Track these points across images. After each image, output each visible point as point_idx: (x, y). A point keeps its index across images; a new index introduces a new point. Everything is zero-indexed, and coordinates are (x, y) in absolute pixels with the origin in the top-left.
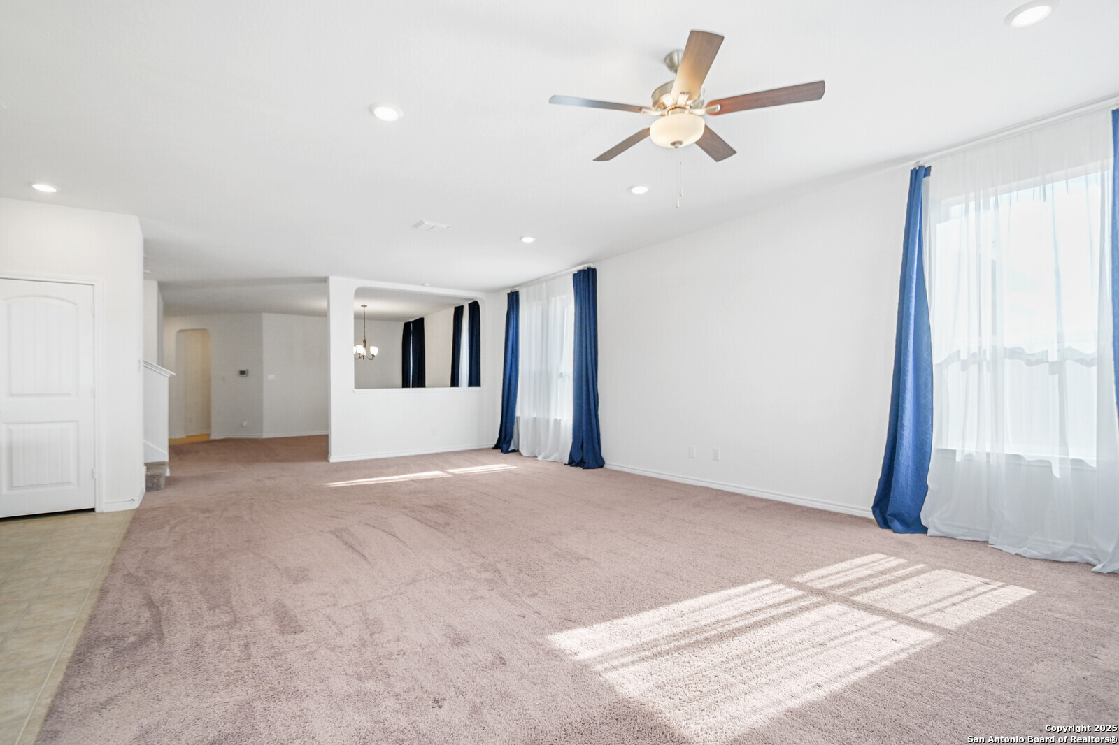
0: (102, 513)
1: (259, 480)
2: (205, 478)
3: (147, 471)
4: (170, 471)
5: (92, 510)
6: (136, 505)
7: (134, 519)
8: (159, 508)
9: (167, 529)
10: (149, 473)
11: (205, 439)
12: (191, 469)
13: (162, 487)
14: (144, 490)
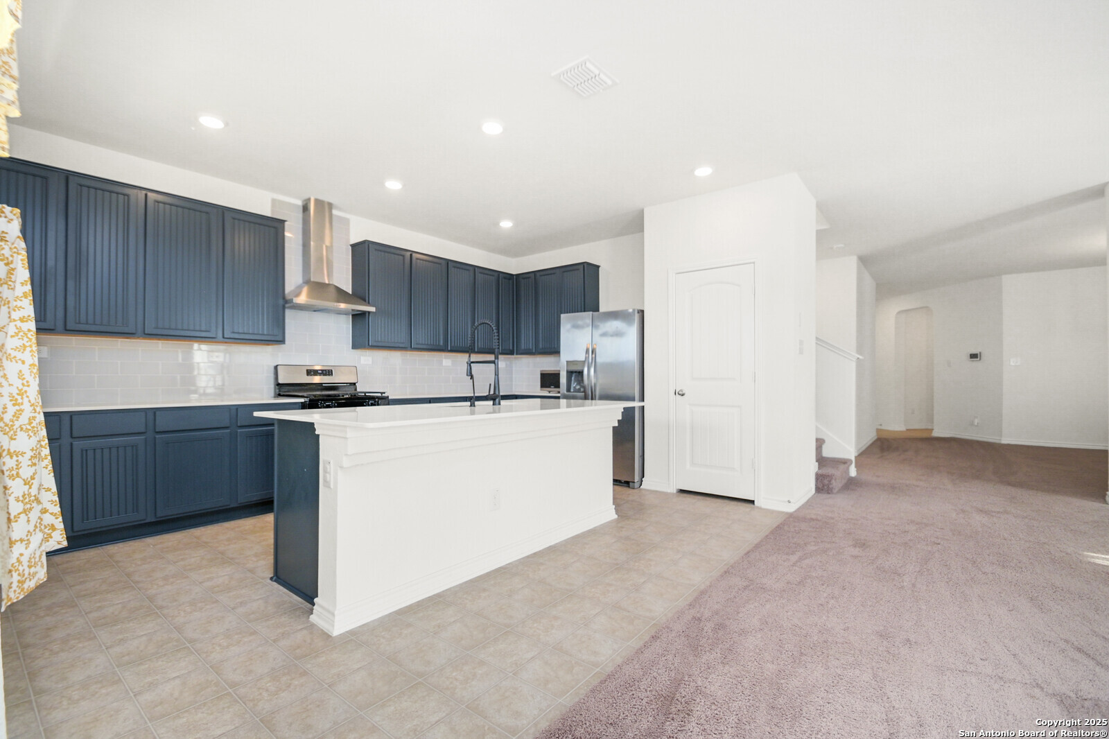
0: (760, 508)
1: (963, 511)
2: (893, 488)
3: (819, 468)
4: (857, 471)
5: (752, 502)
6: (791, 509)
7: (779, 527)
8: (812, 519)
9: (794, 558)
10: (820, 472)
11: (925, 435)
12: (888, 472)
13: (835, 491)
14: (813, 491)
